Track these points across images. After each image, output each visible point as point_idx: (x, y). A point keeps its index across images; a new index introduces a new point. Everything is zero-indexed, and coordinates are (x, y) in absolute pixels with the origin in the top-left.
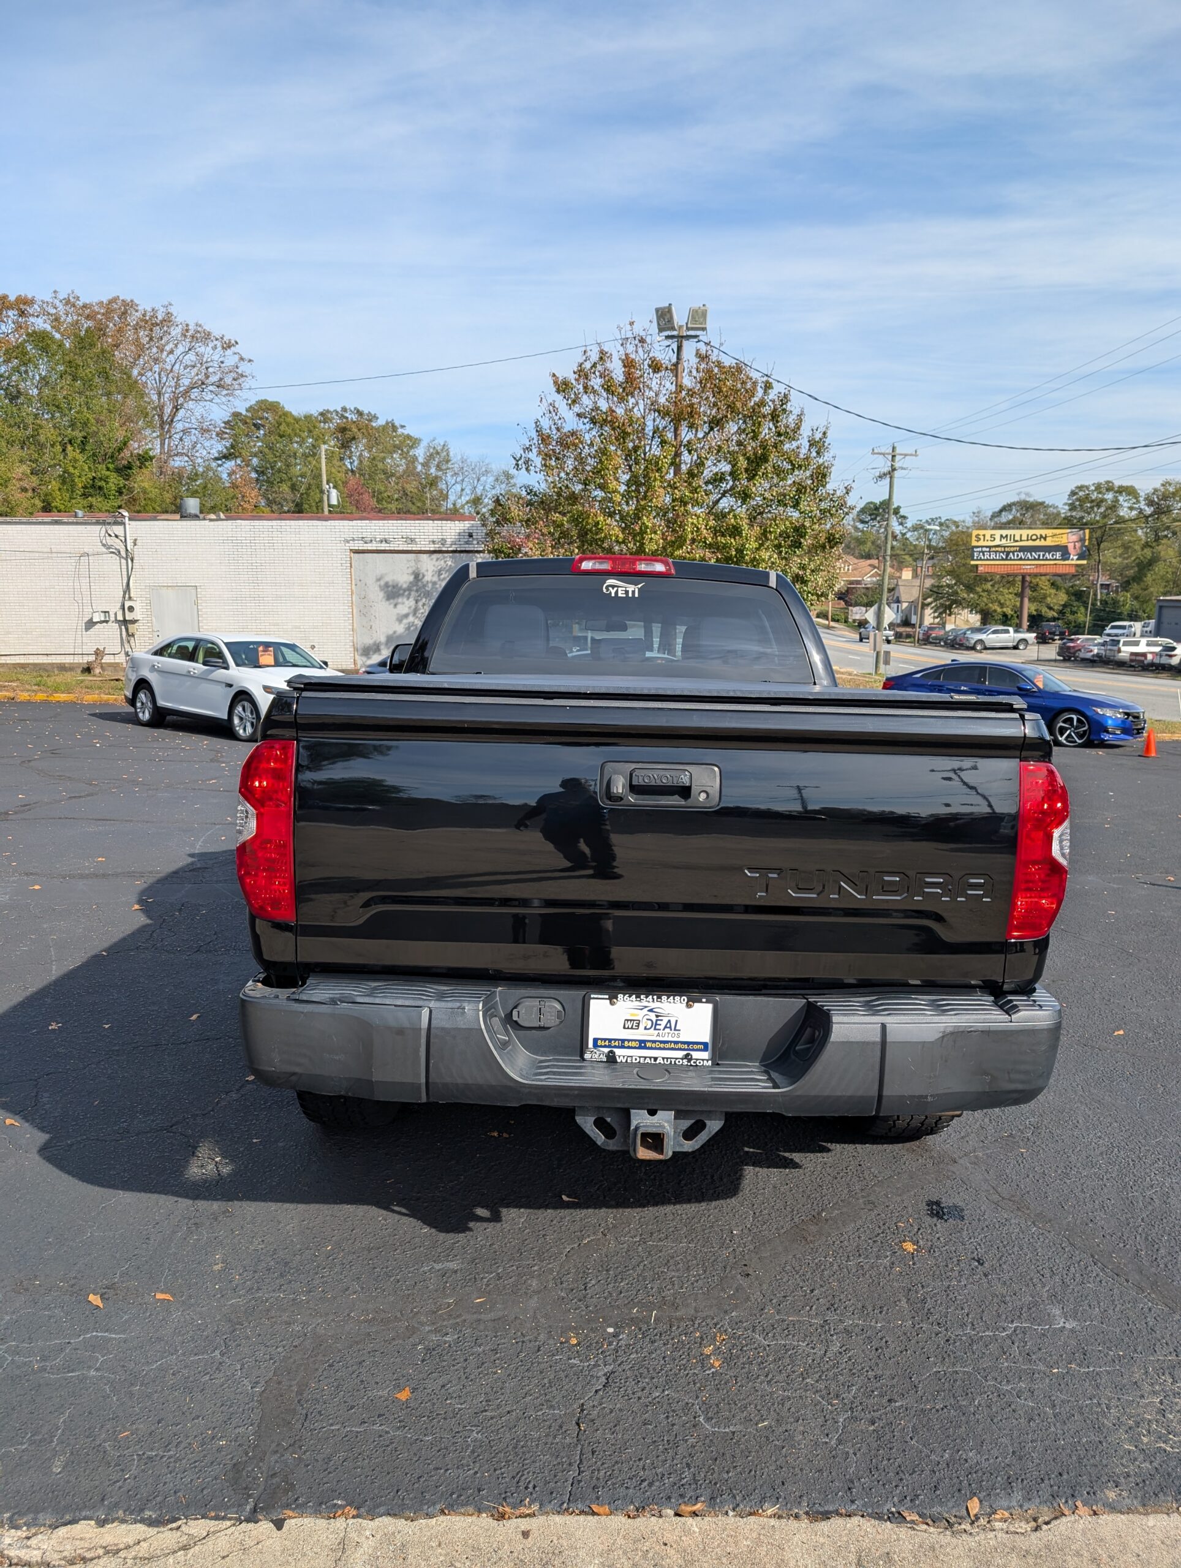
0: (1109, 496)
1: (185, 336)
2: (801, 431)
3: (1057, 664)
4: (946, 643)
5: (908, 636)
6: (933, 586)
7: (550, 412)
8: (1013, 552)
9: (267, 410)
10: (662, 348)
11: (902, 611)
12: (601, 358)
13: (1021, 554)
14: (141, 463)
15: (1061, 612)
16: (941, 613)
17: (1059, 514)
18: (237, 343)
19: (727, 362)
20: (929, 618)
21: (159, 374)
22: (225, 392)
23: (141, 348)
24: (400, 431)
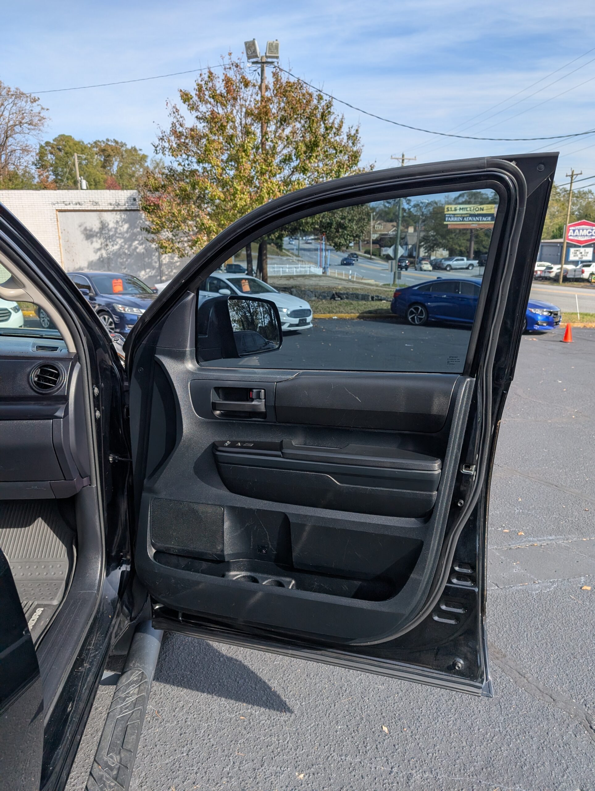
1: (9, 95)
6: (424, 236)
7: (174, 113)
8: (466, 217)
9: (63, 140)
10: (251, 72)
11: (408, 250)
12: (210, 78)
13: (470, 218)
16: (428, 251)
17: (488, 198)
18: (39, 99)
19: (292, 80)
20: (422, 253)
22: (35, 128)
24: (139, 152)
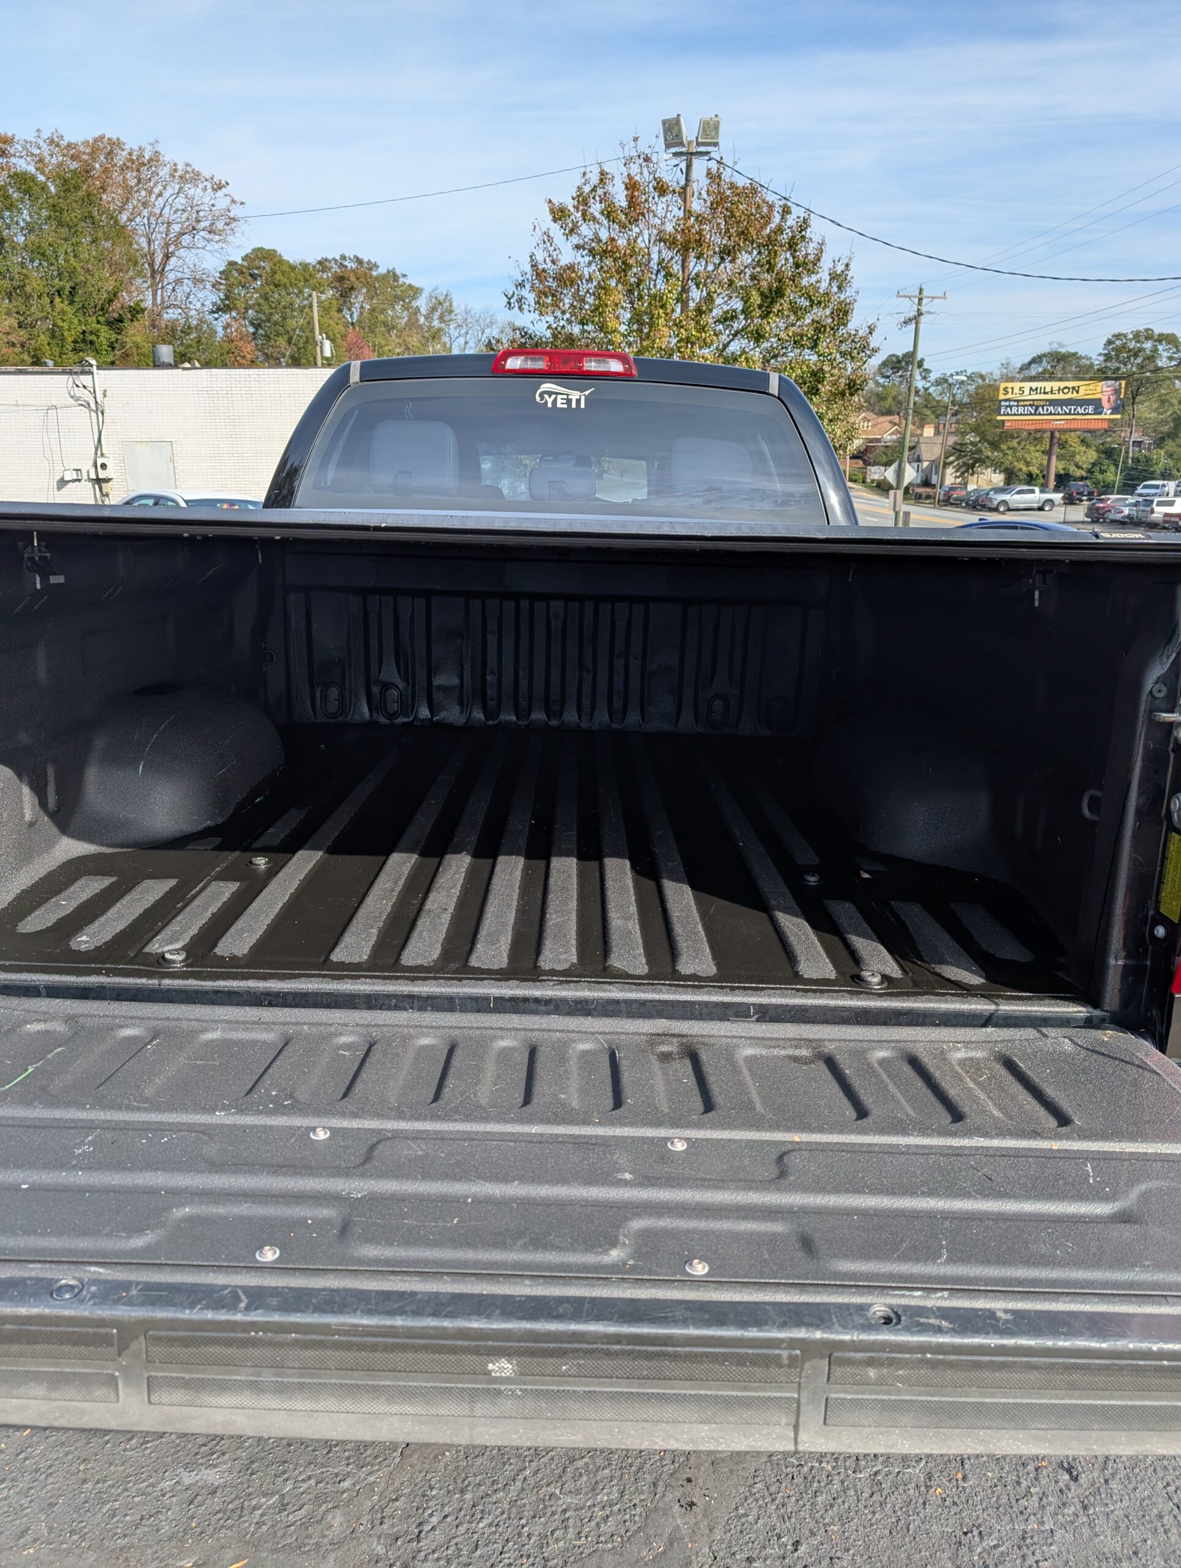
0: (1148, 345)
1: (174, 177)
2: (822, 263)
4: (967, 504)
5: (928, 497)
6: (956, 443)
7: (545, 243)
8: (1043, 407)
9: (264, 259)
10: (669, 167)
11: (923, 471)
12: (601, 180)
14: (133, 316)
15: (1090, 471)
16: (963, 473)
17: (1092, 365)
18: (227, 184)
19: (741, 182)
20: (950, 477)
21: (148, 219)
22: (217, 238)
23: (129, 191)
24: (402, 280)
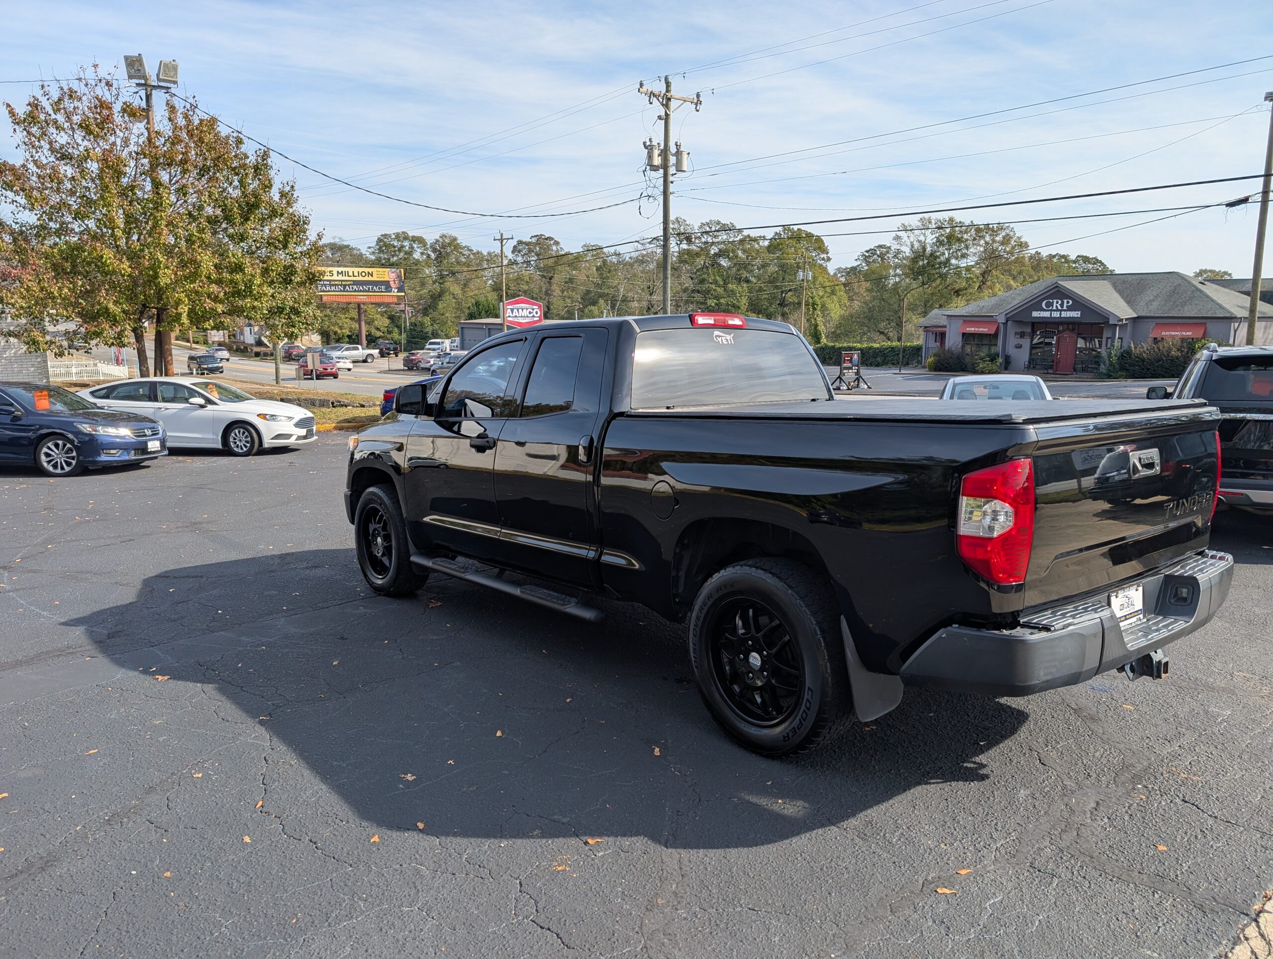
0: (406, 243)
2: (274, 184)
3: (405, 373)
10: (131, 94)
13: (355, 287)
